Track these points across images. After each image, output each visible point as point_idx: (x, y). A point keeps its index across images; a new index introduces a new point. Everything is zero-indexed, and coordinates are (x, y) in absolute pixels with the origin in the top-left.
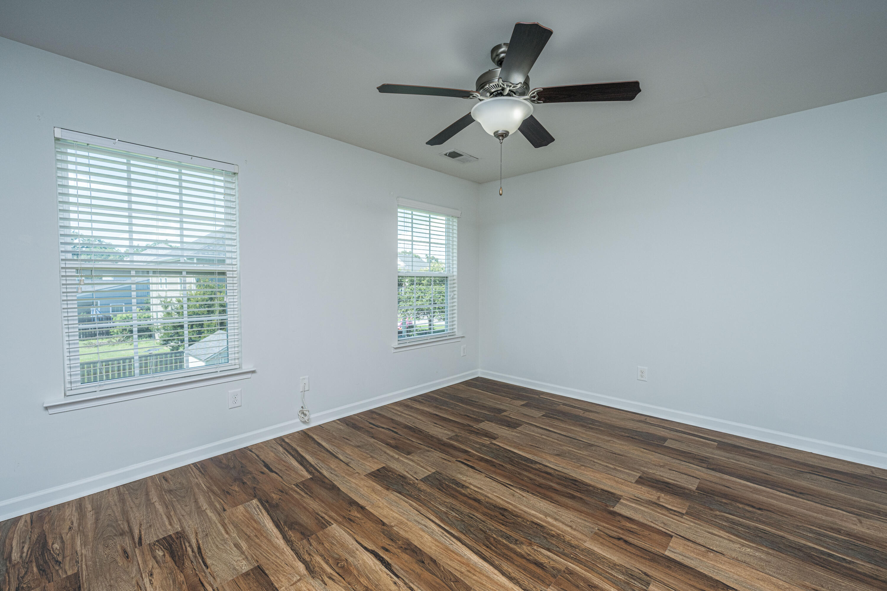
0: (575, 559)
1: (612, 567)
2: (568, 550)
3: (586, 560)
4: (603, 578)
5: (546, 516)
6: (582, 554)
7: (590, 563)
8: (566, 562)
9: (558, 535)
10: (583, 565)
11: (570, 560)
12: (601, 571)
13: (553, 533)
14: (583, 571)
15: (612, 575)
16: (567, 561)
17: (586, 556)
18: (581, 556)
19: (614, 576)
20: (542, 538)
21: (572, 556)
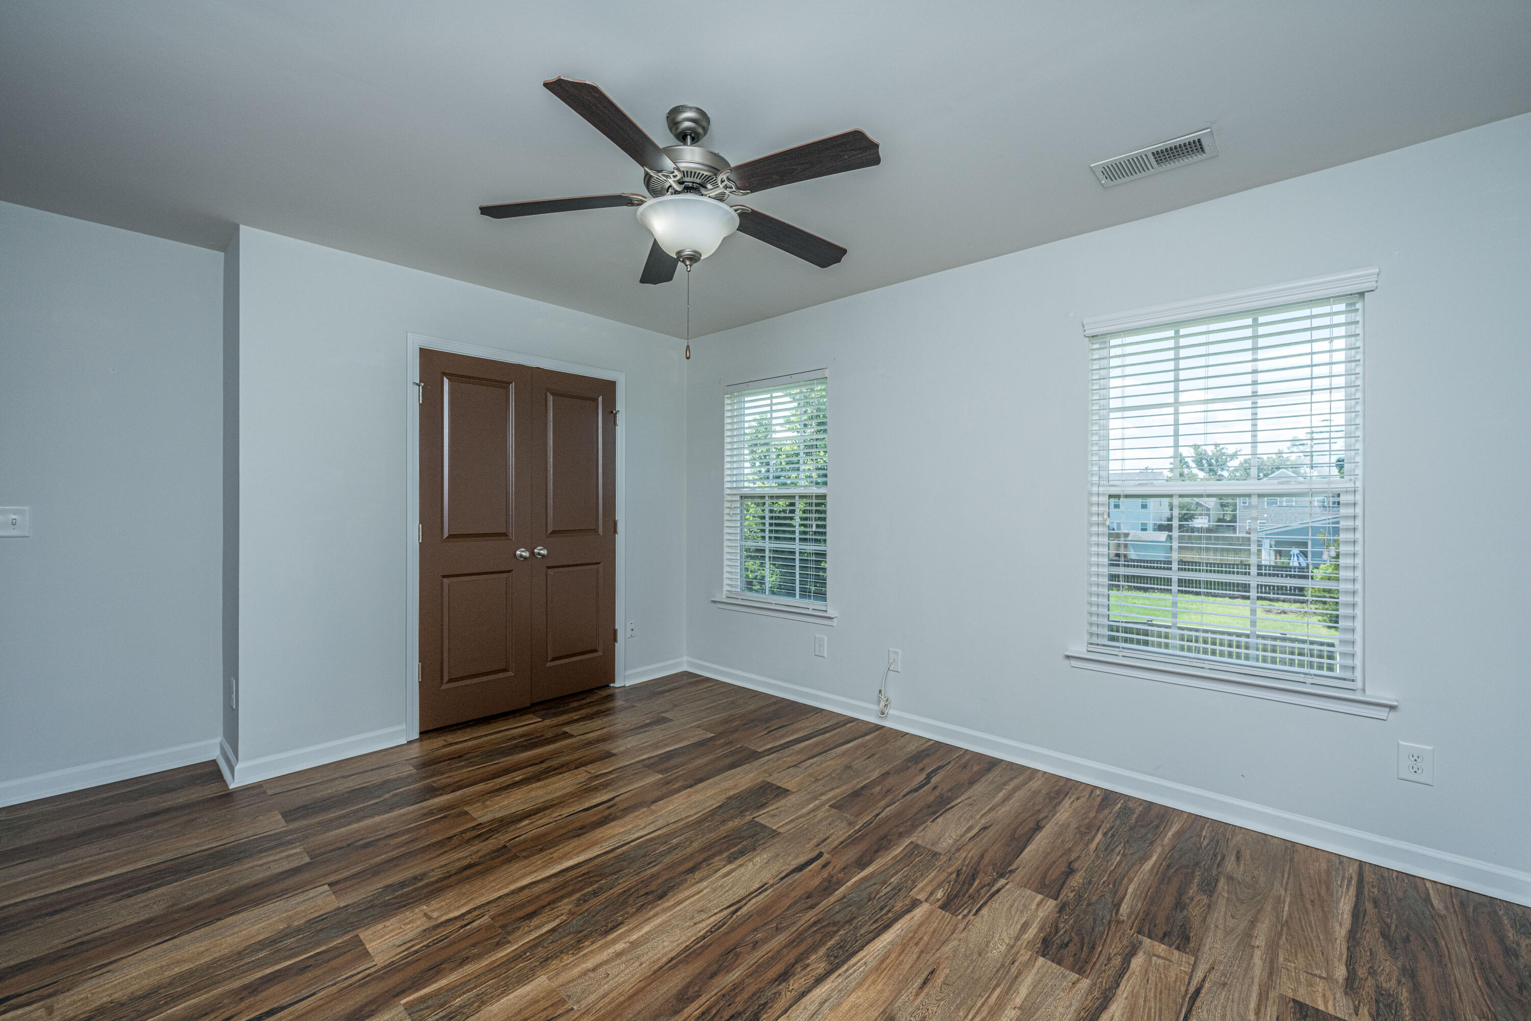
0: (521, 956)
1: (482, 998)
2: (541, 952)
3: (512, 968)
4: (469, 978)
5: (631, 943)
6: (525, 967)
7: (504, 971)
8: (520, 944)
9: (580, 948)
10: (505, 961)
11: (522, 949)
12: (482, 980)
13: (587, 943)
14: (494, 958)
15: (468, 991)
16: (522, 945)
17: (519, 971)
18: (521, 965)
19: (464, 993)
20: (581, 929)
21: (528, 954)
